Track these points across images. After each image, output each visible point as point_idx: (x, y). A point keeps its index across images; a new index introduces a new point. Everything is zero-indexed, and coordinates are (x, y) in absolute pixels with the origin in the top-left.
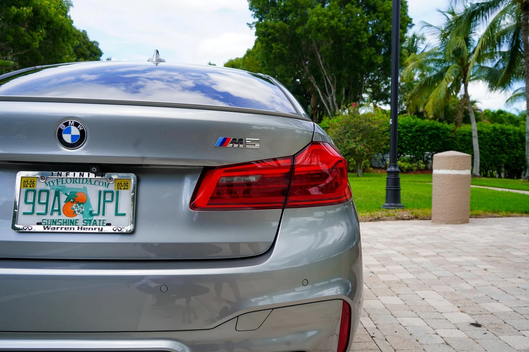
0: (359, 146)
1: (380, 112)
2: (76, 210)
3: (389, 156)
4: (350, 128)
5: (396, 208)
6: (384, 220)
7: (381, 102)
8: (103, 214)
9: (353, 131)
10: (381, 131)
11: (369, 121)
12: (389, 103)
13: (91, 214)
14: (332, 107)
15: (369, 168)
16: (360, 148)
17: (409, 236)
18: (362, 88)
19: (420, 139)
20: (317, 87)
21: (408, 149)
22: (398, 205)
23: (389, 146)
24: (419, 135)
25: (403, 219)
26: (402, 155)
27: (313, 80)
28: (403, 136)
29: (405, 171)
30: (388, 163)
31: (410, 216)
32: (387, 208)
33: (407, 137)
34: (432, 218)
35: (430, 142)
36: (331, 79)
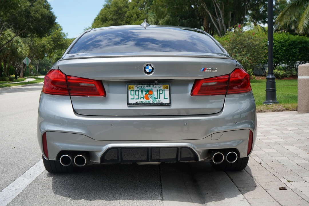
0: (244, 59)
1: (260, 29)
2: (149, 97)
3: (267, 65)
4: (237, 45)
5: (273, 103)
6: (265, 112)
7: (260, 22)
8: (160, 98)
9: (239, 47)
10: (261, 46)
11: (252, 38)
12: (267, 22)
13: (155, 98)
14: (221, 28)
15: (252, 76)
16: (245, 60)
17: (281, 120)
18: (244, 11)
19: (292, 52)
20: (208, 12)
21: (283, 59)
22: (275, 101)
23: (267, 58)
24: (291, 48)
25: (278, 111)
26: (278, 65)
27: (205, 6)
28: (278, 49)
29: (280, 77)
30: (267, 71)
31: (283, 108)
32: (267, 103)
33: (282, 50)
34: (298, 109)
35: (300, 54)
36: (220, 5)
